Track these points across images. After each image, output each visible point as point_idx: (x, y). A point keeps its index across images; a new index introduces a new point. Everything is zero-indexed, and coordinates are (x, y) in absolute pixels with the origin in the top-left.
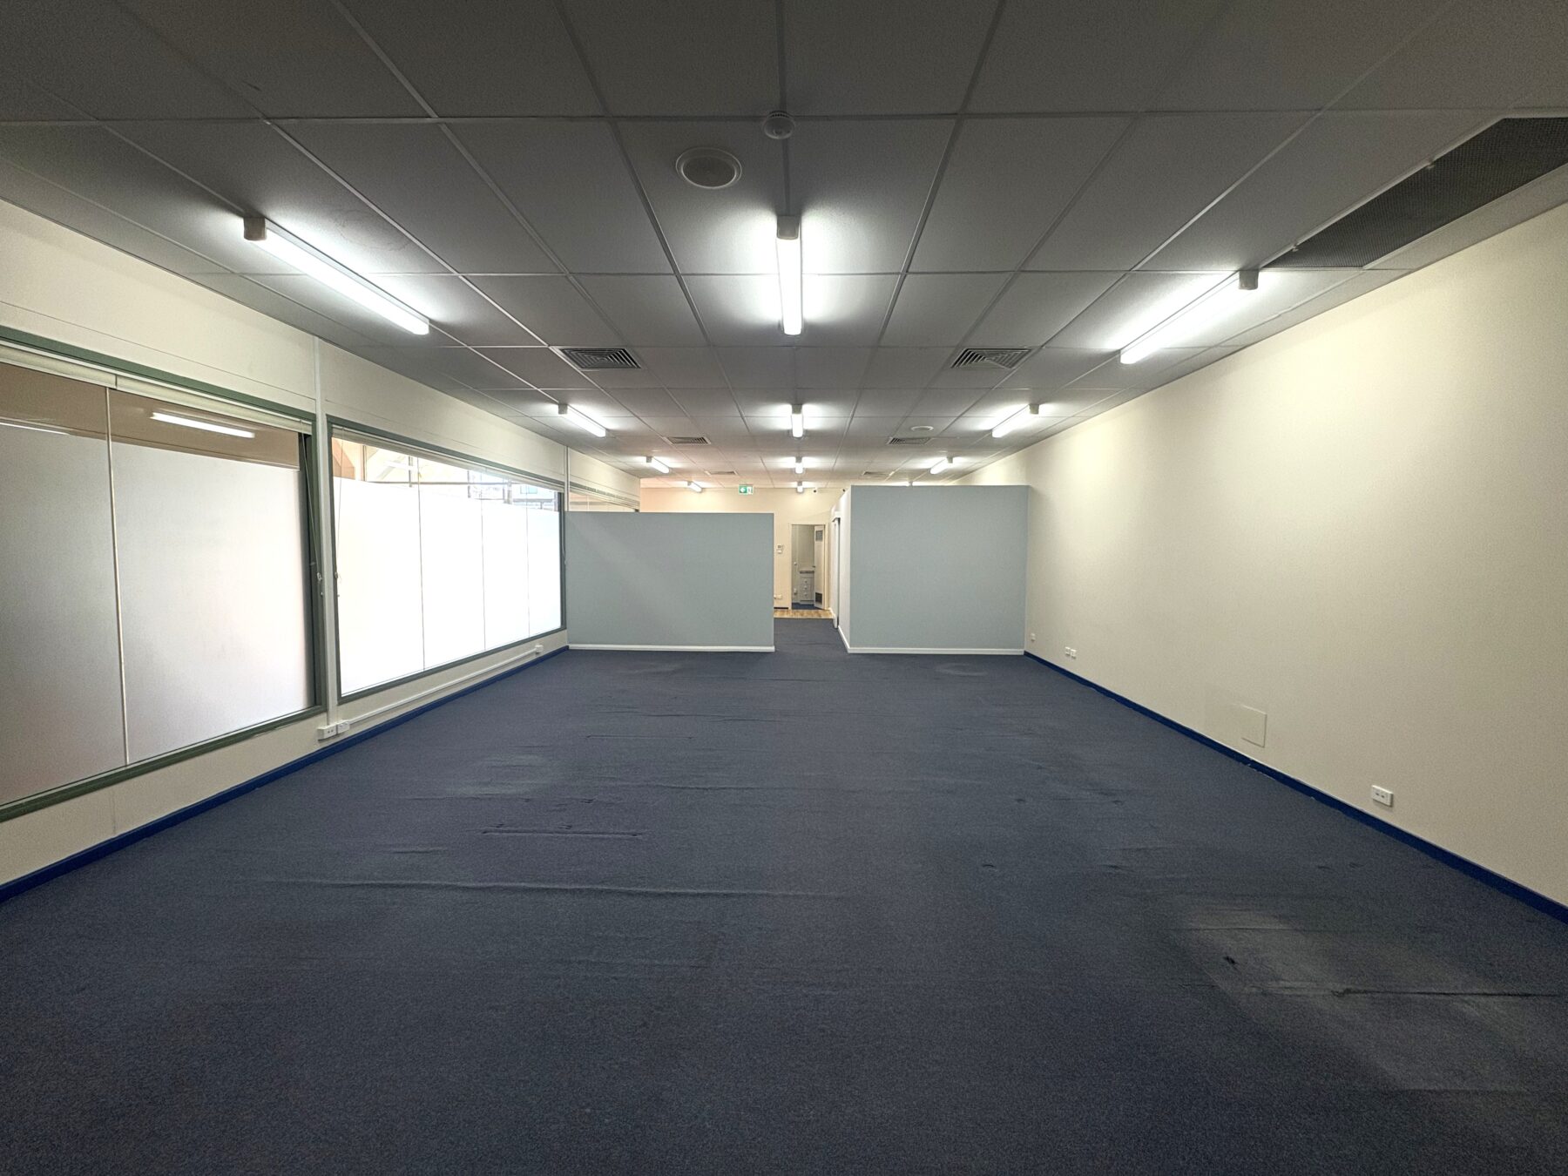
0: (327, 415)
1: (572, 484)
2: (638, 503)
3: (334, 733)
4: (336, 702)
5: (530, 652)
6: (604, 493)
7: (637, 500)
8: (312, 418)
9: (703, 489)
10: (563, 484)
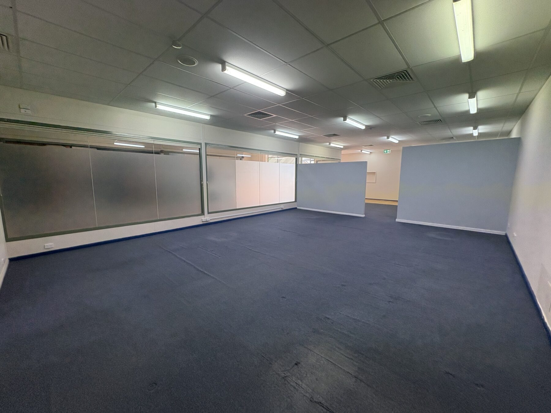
0: (205, 143)
1: (300, 155)
2: (340, 160)
3: (205, 220)
4: (207, 213)
5: (279, 207)
6: (319, 157)
7: (340, 158)
8: (200, 144)
9: (371, 152)
10: (297, 155)
